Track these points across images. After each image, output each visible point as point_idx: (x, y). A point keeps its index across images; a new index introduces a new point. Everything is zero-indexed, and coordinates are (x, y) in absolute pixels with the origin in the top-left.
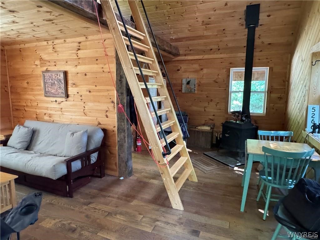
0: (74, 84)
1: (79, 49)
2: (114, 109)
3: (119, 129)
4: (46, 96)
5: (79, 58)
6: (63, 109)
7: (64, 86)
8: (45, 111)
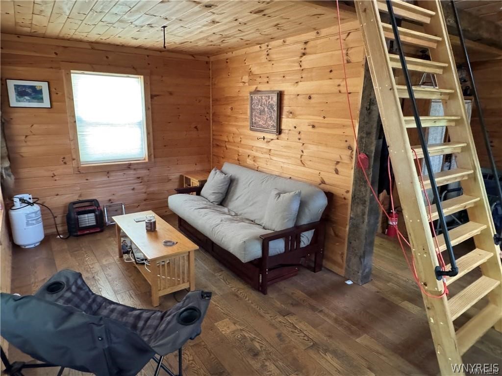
0: (291, 113)
1: (304, 54)
2: (351, 161)
3: (354, 196)
4: (251, 130)
5: (302, 70)
6: (272, 152)
7: (276, 115)
8: (249, 152)
